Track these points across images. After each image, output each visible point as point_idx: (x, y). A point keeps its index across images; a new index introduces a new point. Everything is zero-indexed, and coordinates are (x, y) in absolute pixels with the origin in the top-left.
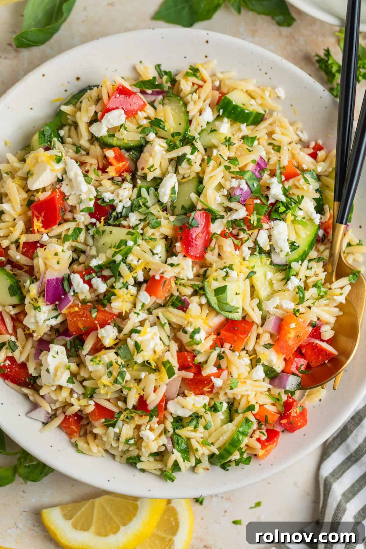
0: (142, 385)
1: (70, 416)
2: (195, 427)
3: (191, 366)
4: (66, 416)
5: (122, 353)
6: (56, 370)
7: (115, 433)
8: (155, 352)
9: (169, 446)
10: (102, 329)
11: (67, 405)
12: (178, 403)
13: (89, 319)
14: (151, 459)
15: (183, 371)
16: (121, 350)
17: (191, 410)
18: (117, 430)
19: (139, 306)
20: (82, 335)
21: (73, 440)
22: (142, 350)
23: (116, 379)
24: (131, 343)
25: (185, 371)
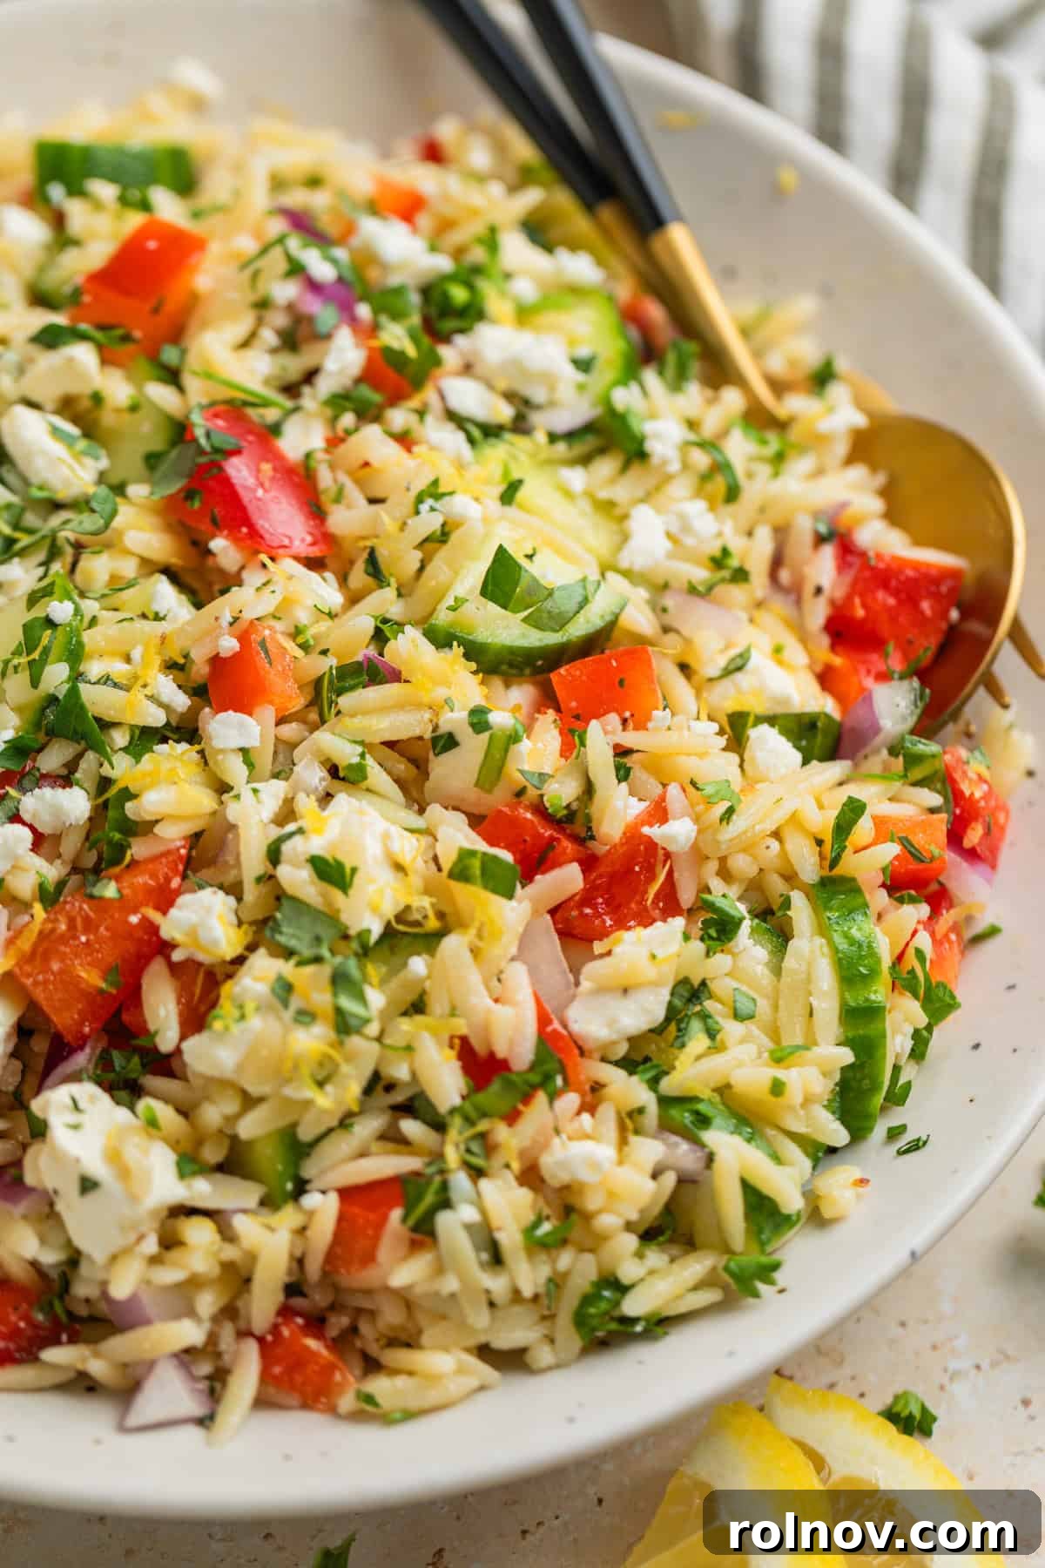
0: (437, 1005)
1: (275, 1329)
2: (712, 1034)
3: (552, 839)
4: (261, 1340)
5: (293, 936)
6: (114, 1157)
7: (469, 1227)
8: (399, 868)
9: (684, 1154)
10: (173, 912)
11: (238, 1277)
12: (601, 990)
13: (102, 929)
14: (656, 1257)
15: (538, 877)
16: (284, 929)
17: (656, 984)
18: (467, 1213)
19: (236, 771)
20: (118, 1012)
21: (347, 1402)
22: (354, 870)
23: (339, 1011)
24: (296, 877)
25: (543, 873)
